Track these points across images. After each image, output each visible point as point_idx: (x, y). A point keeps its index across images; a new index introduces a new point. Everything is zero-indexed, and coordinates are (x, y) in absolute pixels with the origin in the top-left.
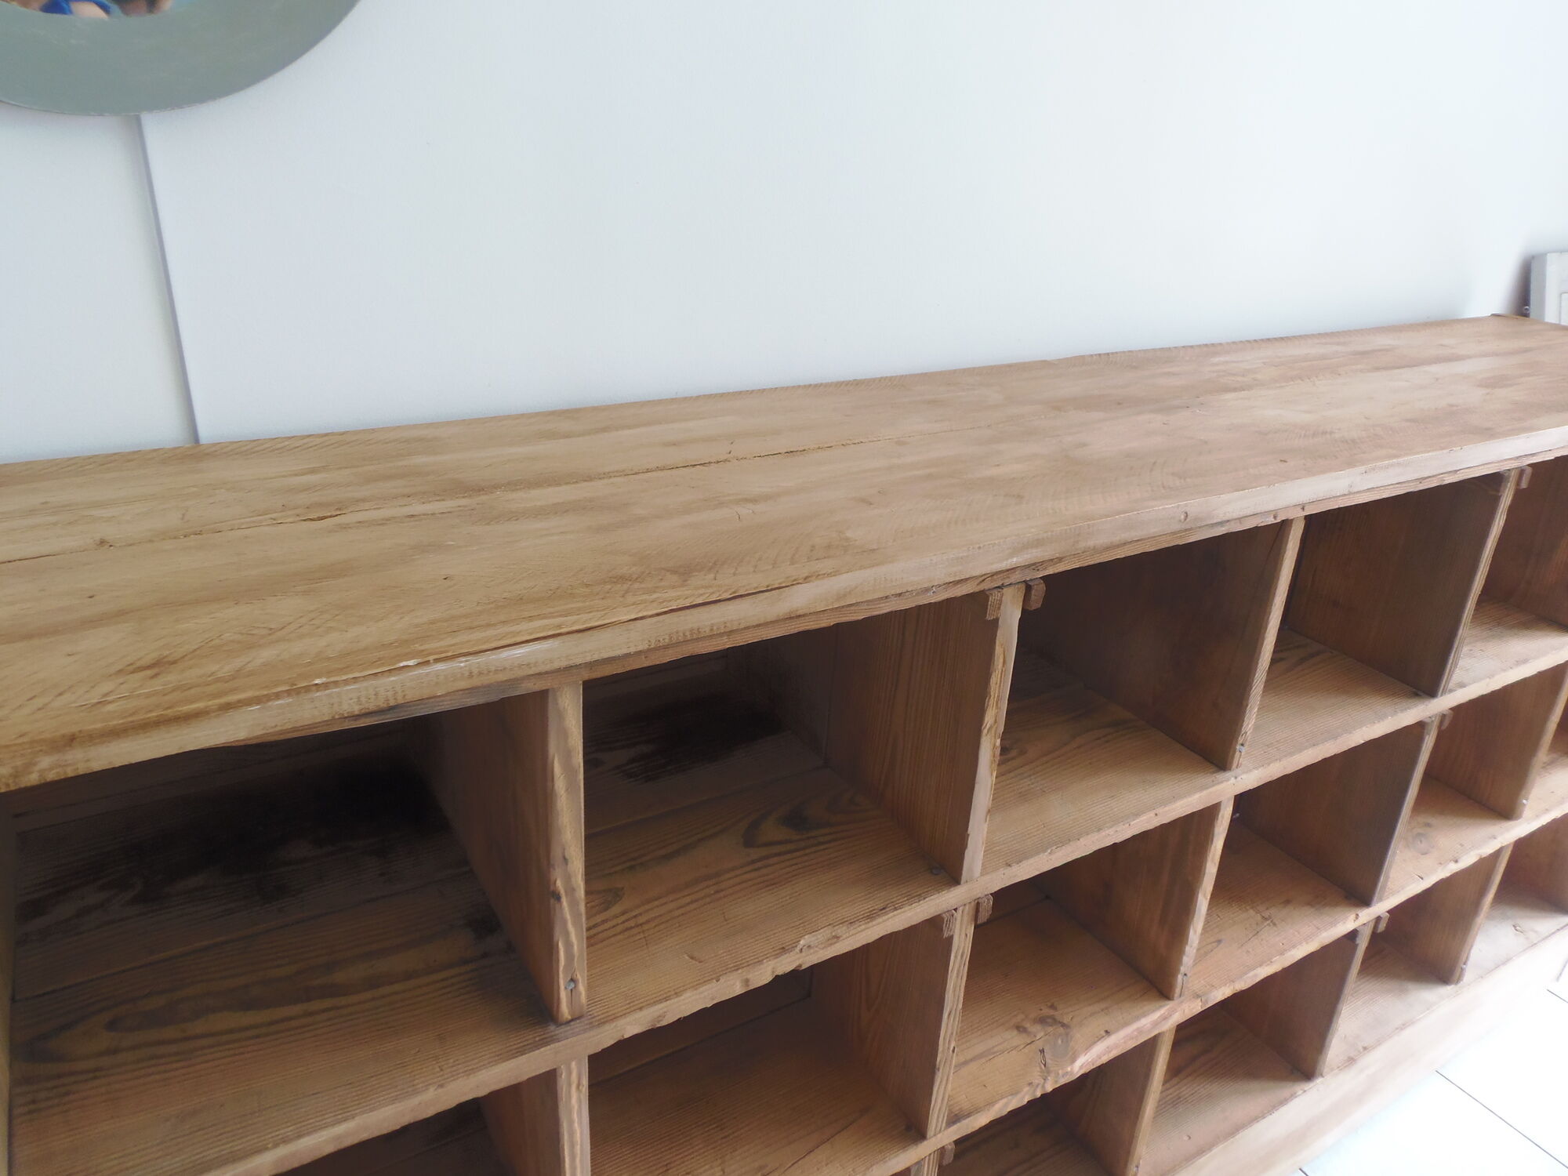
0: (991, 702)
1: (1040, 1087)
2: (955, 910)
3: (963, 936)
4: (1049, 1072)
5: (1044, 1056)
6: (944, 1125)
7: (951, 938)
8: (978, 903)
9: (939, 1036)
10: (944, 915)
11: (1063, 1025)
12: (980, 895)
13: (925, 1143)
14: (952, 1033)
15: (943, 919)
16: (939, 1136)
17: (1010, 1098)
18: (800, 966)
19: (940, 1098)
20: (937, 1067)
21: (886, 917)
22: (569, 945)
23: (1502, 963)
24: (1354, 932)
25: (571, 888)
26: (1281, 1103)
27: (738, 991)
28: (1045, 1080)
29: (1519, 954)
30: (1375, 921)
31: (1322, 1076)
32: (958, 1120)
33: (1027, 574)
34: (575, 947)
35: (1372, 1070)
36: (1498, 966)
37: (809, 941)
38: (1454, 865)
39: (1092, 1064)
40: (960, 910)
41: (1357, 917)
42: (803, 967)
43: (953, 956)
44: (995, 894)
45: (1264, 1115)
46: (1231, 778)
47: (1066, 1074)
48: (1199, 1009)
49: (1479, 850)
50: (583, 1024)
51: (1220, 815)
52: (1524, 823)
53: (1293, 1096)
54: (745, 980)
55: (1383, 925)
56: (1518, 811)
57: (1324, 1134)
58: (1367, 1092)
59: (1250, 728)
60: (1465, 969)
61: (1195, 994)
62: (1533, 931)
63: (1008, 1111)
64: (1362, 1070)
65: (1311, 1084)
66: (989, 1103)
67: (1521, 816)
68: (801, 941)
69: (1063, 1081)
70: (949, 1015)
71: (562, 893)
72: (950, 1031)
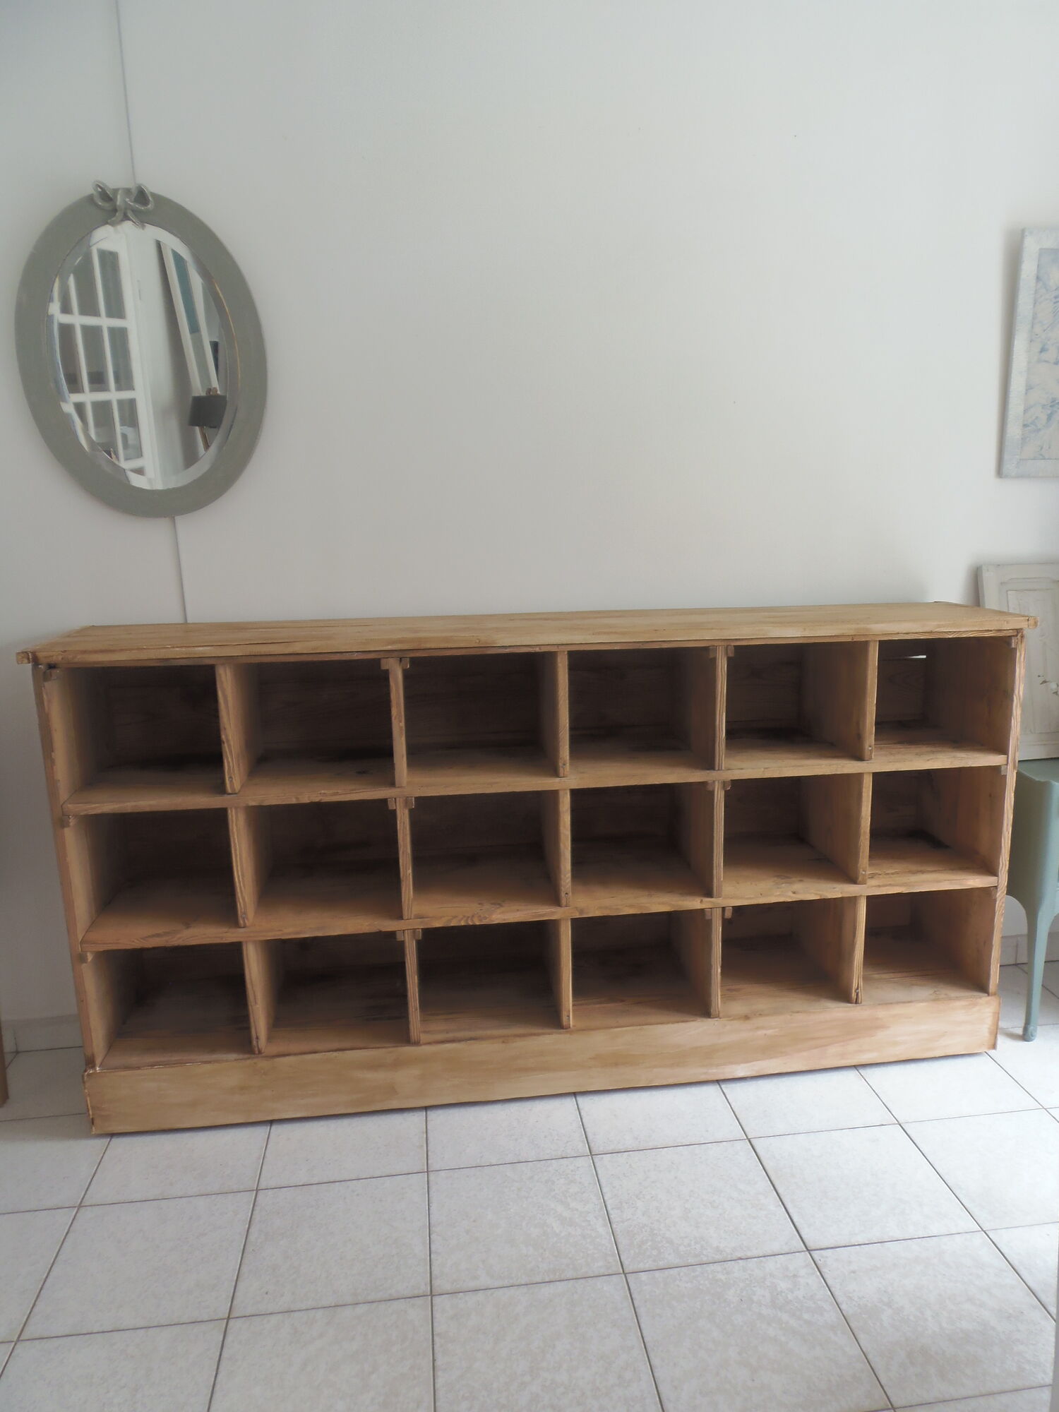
0: (394, 705)
2: (395, 798)
3: (403, 812)
6: (413, 916)
7: (396, 813)
8: (408, 799)
10: (390, 800)
12: (408, 796)
13: (403, 921)
15: (388, 801)
16: (411, 921)
19: (408, 903)
20: (402, 880)
22: (228, 763)
23: (904, 1002)
24: (702, 910)
25: (228, 741)
26: (683, 1022)
27: (294, 801)
28: (473, 916)
29: (922, 1001)
30: (721, 909)
31: (718, 1016)
32: (423, 918)
33: (400, 655)
34: (231, 764)
35: (770, 1032)
36: (898, 1003)
37: (326, 792)
38: (794, 895)
39: (504, 920)
40: (398, 799)
41: (701, 901)
42: (323, 801)
43: (398, 822)
44: (416, 798)
45: (668, 1023)
46: (557, 780)
47: (485, 918)
48: (577, 915)
49: (821, 893)
50: (235, 795)
51: (561, 800)
52: (868, 887)
53: (692, 1021)
54: (297, 798)
55: (728, 914)
56: (860, 879)
57: (732, 1063)
58: (769, 1049)
59: (566, 756)
60: (860, 994)
61: (576, 908)
62: (946, 994)
63: (452, 925)
64: (758, 1028)
65: (710, 1020)
66: (441, 917)
67: (864, 883)
68: (323, 791)
69: (484, 922)
70: (403, 853)
71: (225, 740)
72: (405, 862)
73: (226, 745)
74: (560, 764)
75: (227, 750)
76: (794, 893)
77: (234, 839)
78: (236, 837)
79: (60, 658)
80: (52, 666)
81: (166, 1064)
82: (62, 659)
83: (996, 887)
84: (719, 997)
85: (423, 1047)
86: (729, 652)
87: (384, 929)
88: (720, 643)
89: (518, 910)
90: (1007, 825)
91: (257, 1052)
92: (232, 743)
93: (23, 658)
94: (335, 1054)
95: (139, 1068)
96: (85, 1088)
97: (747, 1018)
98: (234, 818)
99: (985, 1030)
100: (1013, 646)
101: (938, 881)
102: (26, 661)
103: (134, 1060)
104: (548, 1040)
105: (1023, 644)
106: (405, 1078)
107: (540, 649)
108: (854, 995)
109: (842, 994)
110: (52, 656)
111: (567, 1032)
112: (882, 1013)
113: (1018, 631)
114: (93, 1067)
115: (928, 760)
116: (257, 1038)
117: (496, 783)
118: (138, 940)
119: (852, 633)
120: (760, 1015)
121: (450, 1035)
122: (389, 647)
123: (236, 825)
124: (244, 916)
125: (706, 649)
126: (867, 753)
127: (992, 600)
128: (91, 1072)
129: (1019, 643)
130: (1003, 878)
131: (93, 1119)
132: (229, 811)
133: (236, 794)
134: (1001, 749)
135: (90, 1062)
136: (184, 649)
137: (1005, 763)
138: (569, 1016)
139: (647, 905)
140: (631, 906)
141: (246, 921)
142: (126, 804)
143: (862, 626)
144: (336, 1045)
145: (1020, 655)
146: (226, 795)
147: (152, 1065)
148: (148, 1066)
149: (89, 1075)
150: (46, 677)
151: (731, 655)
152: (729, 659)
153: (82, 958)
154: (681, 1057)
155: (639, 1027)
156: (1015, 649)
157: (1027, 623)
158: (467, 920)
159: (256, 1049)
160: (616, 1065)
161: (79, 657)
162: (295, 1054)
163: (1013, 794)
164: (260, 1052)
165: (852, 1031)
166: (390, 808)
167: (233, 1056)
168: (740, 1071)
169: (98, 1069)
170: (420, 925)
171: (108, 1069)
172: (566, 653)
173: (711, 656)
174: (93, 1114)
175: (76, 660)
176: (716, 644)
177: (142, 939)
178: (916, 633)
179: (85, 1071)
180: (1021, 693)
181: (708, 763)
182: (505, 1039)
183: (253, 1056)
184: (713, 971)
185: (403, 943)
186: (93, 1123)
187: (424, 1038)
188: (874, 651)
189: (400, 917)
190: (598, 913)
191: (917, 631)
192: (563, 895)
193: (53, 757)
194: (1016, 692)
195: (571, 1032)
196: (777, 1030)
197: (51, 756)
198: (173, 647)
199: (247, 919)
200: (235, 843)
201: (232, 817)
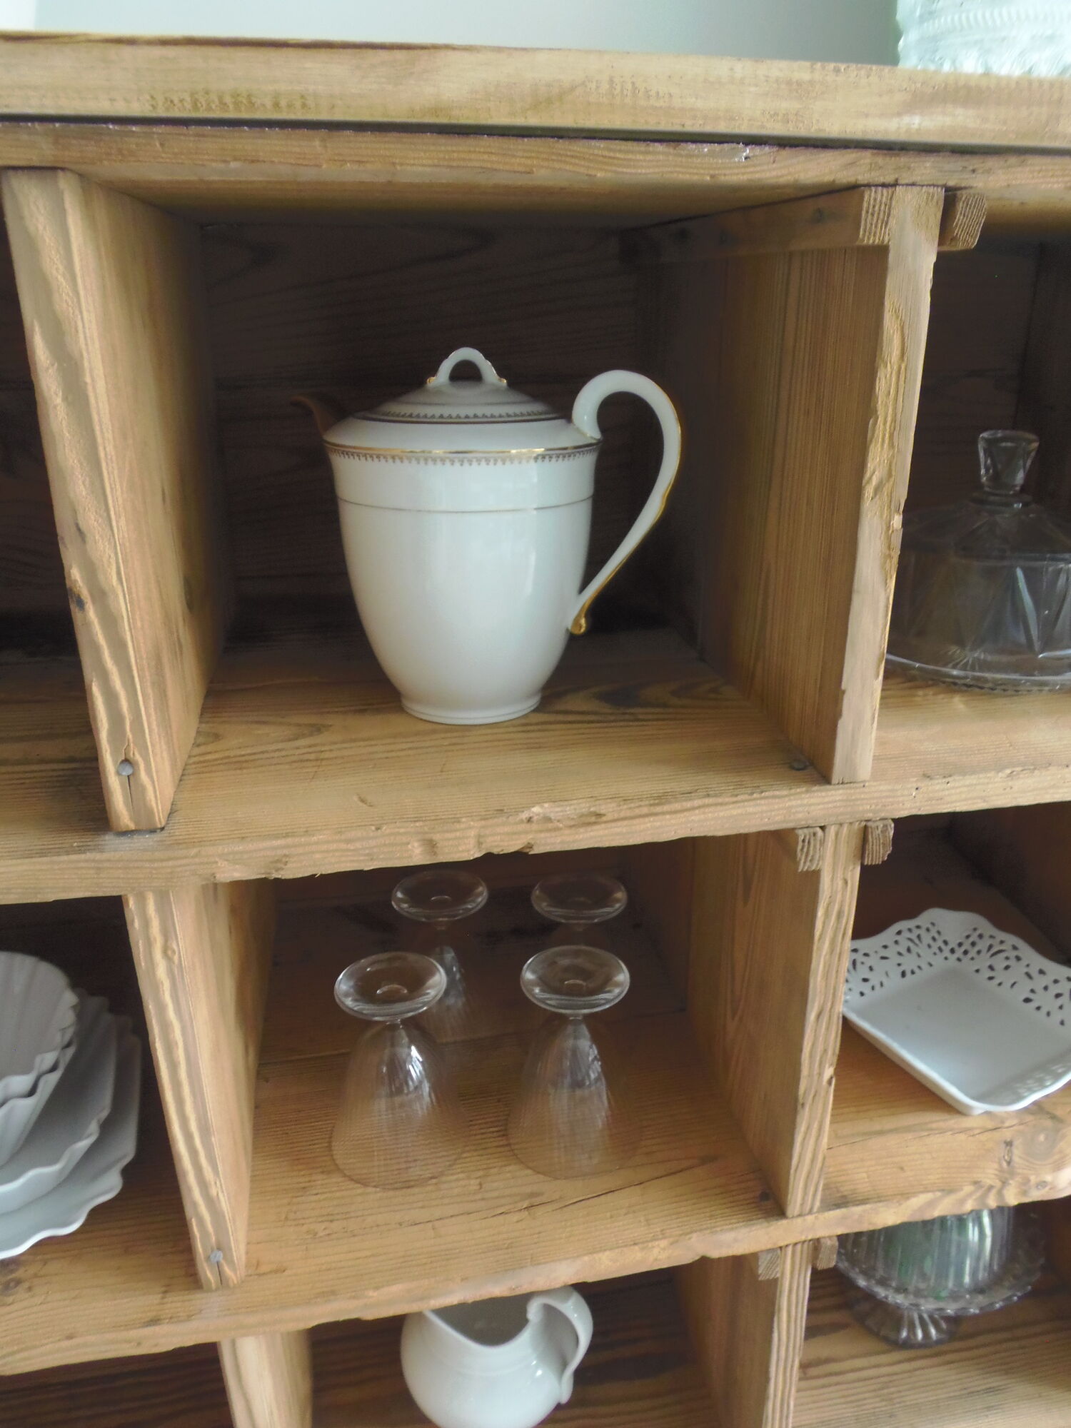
0: (881, 429)
1: (994, 1191)
2: (823, 828)
3: (840, 883)
4: (1012, 1174)
5: (1010, 1152)
6: (817, 1204)
7: (814, 876)
8: (866, 827)
9: (801, 1050)
10: (801, 834)
11: (1053, 1117)
12: (870, 815)
13: (784, 1222)
14: (825, 1051)
15: (797, 837)
16: (810, 1218)
17: (939, 1194)
18: (530, 846)
19: (809, 1156)
20: (801, 1100)
21: (689, 805)
25: (101, 596)
28: (1002, 1182)
32: (847, 1204)
34: (125, 703)
40: (830, 828)
42: (536, 851)
43: (820, 913)
44: (896, 822)
47: (1042, 1184)
50: (149, 840)
54: (431, 845)
69: (1036, 1195)
70: (819, 1016)
71: (85, 594)
72: (820, 1048)
73: (91, 613)
75: (101, 640)
77: (161, 1008)
92: (122, 605)
98: (155, 926)
123: (166, 950)
124: (219, 1256)
132: (132, 905)
133: (153, 831)
141: (227, 1270)
146: (109, 839)
166: (798, 862)
170: (834, 1227)
185: (774, 1284)
189: (777, 1210)
200: (166, 1027)
201: (146, 924)
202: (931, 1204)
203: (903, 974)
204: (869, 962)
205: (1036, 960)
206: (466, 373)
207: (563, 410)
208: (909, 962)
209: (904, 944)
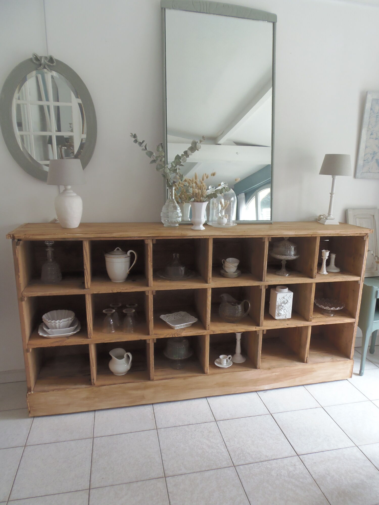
0: (149, 257)
3: (151, 296)
6: (153, 334)
7: (148, 296)
8: (153, 291)
13: (149, 336)
15: (146, 292)
16: (152, 336)
20: (150, 321)
22: (86, 277)
23: (322, 362)
24: (256, 331)
25: (87, 269)
26: (247, 371)
27: (111, 292)
28: (175, 334)
29: (328, 362)
30: (262, 331)
31: (259, 368)
32: (157, 334)
33: (152, 238)
34: (87, 278)
35: (277, 374)
36: (320, 363)
37: (123, 288)
38: (287, 326)
39: (186, 335)
40: (149, 291)
41: (256, 328)
42: (121, 292)
43: (149, 300)
44: (156, 291)
45: (242, 371)
46: (207, 284)
47: (179, 334)
48: (212, 333)
49: (296, 325)
51: (208, 292)
52: (312, 323)
53: (251, 370)
54: (112, 291)
55: (265, 333)
56: (310, 319)
57: (263, 385)
58: (277, 379)
59: (210, 276)
60: (308, 360)
61: (212, 331)
62: (336, 359)
63: (167, 337)
64: (273, 372)
65: (256, 370)
66: (163, 334)
67: (311, 321)
68: (122, 288)
69: (179, 336)
70: (150, 311)
71: (85, 269)
72: (151, 314)
74: (208, 279)
75: (86, 273)
76: (287, 325)
78: (88, 305)
79: (23, 237)
80: (19, 240)
81: (58, 390)
82: (24, 237)
83: (355, 322)
84: (260, 361)
85: (155, 381)
86: (269, 239)
87: (142, 339)
88: (266, 236)
89: (191, 331)
90: (359, 301)
91: (93, 384)
93: (9, 237)
94: (123, 385)
95: (48, 391)
96: (27, 399)
97: (269, 369)
98: (88, 298)
99: (348, 372)
100: (365, 239)
101: (336, 320)
102: (10, 238)
103: (46, 388)
104: (200, 378)
105: (368, 239)
106: (148, 393)
107: (203, 237)
108: (305, 360)
109: (302, 360)
110: (20, 236)
111: (207, 375)
112: (315, 366)
113: (367, 234)
114: (31, 391)
115: (335, 279)
116: (93, 379)
117: (185, 286)
118: (50, 344)
119: (311, 233)
120: (274, 367)
121: (164, 377)
122: (149, 236)
123: (89, 301)
124: (90, 334)
125: (261, 238)
126: (314, 276)
127: (351, 221)
128: (30, 393)
129: (367, 238)
130: (357, 320)
131: (30, 411)
132: (86, 295)
133: (89, 289)
134: (359, 275)
135: (29, 390)
136: (72, 235)
137: (360, 280)
138: (207, 369)
139: (237, 329)
140: (231, 330)
141: (91, 336)
142: (46, 293)
143: (315, 231)
144: (123, 381)
145: (367, 242)
146: (85, 289)
147: (53, 390)
148: (52, 391)
149: (29, 394)
150: (17, 244)
151: (270, 241)
152: (269, 242)
153: (27, 351)
154: (246, 383)
155: (232, 373)
156: (365, 240)
157: (369, 231)
158: (173, 335)
159: (93, 383)
160: (223, 386)
161: (31, 236)
162: (108, 385)
163: (362, 290)
164: (94, 384)
165: (304, 373)
166: (147, 294)
167: (84, 386)
168: (266, 387)
169: (32, 392)
170: (155, 337)
171: (36, 392)
172: (212, 239)
173: (263, 241)
174: (30, 409)
175: (30, 238)
176: (265, 236)
177: (51, 343)
178: (333, 234)
179: (27, 393)
180: (366, 256)
181: (260, 279)
182: (185, 378)
183: (92, 386)
184: (258, 352)
185: (149, 344)
186: (30, 412)
187: (155, 378)
188: (318, 240)
189: (148, 334)
190: (219, 332)
191: (333, 233)
192: (207, 326)
193: (19, 274)
194: (365, 255)
195: (208, 375)
196: (279, 373)
197: (18, 274)
198: (68, 234)
199: (91, 335)
200: (88, 307)
201: (87, 297)
202: (166, 335)
203: (174, 318)
204: (170, 316)
205: (190, 316)
206: (118, 249)
207: (126, 253)
208: (175, 317)
209: (175, 315)
